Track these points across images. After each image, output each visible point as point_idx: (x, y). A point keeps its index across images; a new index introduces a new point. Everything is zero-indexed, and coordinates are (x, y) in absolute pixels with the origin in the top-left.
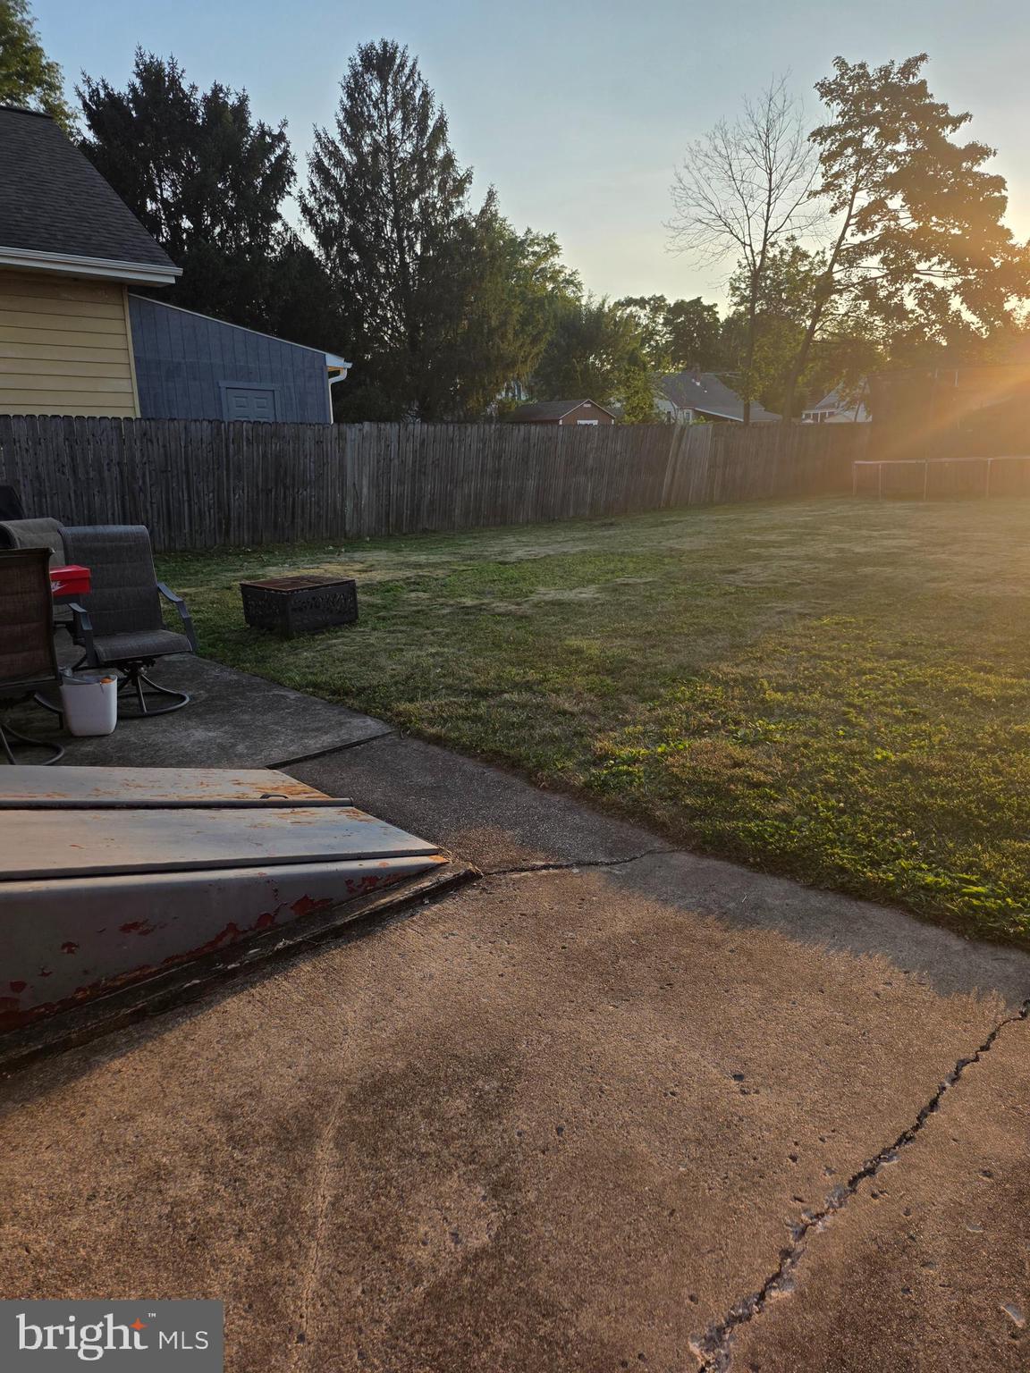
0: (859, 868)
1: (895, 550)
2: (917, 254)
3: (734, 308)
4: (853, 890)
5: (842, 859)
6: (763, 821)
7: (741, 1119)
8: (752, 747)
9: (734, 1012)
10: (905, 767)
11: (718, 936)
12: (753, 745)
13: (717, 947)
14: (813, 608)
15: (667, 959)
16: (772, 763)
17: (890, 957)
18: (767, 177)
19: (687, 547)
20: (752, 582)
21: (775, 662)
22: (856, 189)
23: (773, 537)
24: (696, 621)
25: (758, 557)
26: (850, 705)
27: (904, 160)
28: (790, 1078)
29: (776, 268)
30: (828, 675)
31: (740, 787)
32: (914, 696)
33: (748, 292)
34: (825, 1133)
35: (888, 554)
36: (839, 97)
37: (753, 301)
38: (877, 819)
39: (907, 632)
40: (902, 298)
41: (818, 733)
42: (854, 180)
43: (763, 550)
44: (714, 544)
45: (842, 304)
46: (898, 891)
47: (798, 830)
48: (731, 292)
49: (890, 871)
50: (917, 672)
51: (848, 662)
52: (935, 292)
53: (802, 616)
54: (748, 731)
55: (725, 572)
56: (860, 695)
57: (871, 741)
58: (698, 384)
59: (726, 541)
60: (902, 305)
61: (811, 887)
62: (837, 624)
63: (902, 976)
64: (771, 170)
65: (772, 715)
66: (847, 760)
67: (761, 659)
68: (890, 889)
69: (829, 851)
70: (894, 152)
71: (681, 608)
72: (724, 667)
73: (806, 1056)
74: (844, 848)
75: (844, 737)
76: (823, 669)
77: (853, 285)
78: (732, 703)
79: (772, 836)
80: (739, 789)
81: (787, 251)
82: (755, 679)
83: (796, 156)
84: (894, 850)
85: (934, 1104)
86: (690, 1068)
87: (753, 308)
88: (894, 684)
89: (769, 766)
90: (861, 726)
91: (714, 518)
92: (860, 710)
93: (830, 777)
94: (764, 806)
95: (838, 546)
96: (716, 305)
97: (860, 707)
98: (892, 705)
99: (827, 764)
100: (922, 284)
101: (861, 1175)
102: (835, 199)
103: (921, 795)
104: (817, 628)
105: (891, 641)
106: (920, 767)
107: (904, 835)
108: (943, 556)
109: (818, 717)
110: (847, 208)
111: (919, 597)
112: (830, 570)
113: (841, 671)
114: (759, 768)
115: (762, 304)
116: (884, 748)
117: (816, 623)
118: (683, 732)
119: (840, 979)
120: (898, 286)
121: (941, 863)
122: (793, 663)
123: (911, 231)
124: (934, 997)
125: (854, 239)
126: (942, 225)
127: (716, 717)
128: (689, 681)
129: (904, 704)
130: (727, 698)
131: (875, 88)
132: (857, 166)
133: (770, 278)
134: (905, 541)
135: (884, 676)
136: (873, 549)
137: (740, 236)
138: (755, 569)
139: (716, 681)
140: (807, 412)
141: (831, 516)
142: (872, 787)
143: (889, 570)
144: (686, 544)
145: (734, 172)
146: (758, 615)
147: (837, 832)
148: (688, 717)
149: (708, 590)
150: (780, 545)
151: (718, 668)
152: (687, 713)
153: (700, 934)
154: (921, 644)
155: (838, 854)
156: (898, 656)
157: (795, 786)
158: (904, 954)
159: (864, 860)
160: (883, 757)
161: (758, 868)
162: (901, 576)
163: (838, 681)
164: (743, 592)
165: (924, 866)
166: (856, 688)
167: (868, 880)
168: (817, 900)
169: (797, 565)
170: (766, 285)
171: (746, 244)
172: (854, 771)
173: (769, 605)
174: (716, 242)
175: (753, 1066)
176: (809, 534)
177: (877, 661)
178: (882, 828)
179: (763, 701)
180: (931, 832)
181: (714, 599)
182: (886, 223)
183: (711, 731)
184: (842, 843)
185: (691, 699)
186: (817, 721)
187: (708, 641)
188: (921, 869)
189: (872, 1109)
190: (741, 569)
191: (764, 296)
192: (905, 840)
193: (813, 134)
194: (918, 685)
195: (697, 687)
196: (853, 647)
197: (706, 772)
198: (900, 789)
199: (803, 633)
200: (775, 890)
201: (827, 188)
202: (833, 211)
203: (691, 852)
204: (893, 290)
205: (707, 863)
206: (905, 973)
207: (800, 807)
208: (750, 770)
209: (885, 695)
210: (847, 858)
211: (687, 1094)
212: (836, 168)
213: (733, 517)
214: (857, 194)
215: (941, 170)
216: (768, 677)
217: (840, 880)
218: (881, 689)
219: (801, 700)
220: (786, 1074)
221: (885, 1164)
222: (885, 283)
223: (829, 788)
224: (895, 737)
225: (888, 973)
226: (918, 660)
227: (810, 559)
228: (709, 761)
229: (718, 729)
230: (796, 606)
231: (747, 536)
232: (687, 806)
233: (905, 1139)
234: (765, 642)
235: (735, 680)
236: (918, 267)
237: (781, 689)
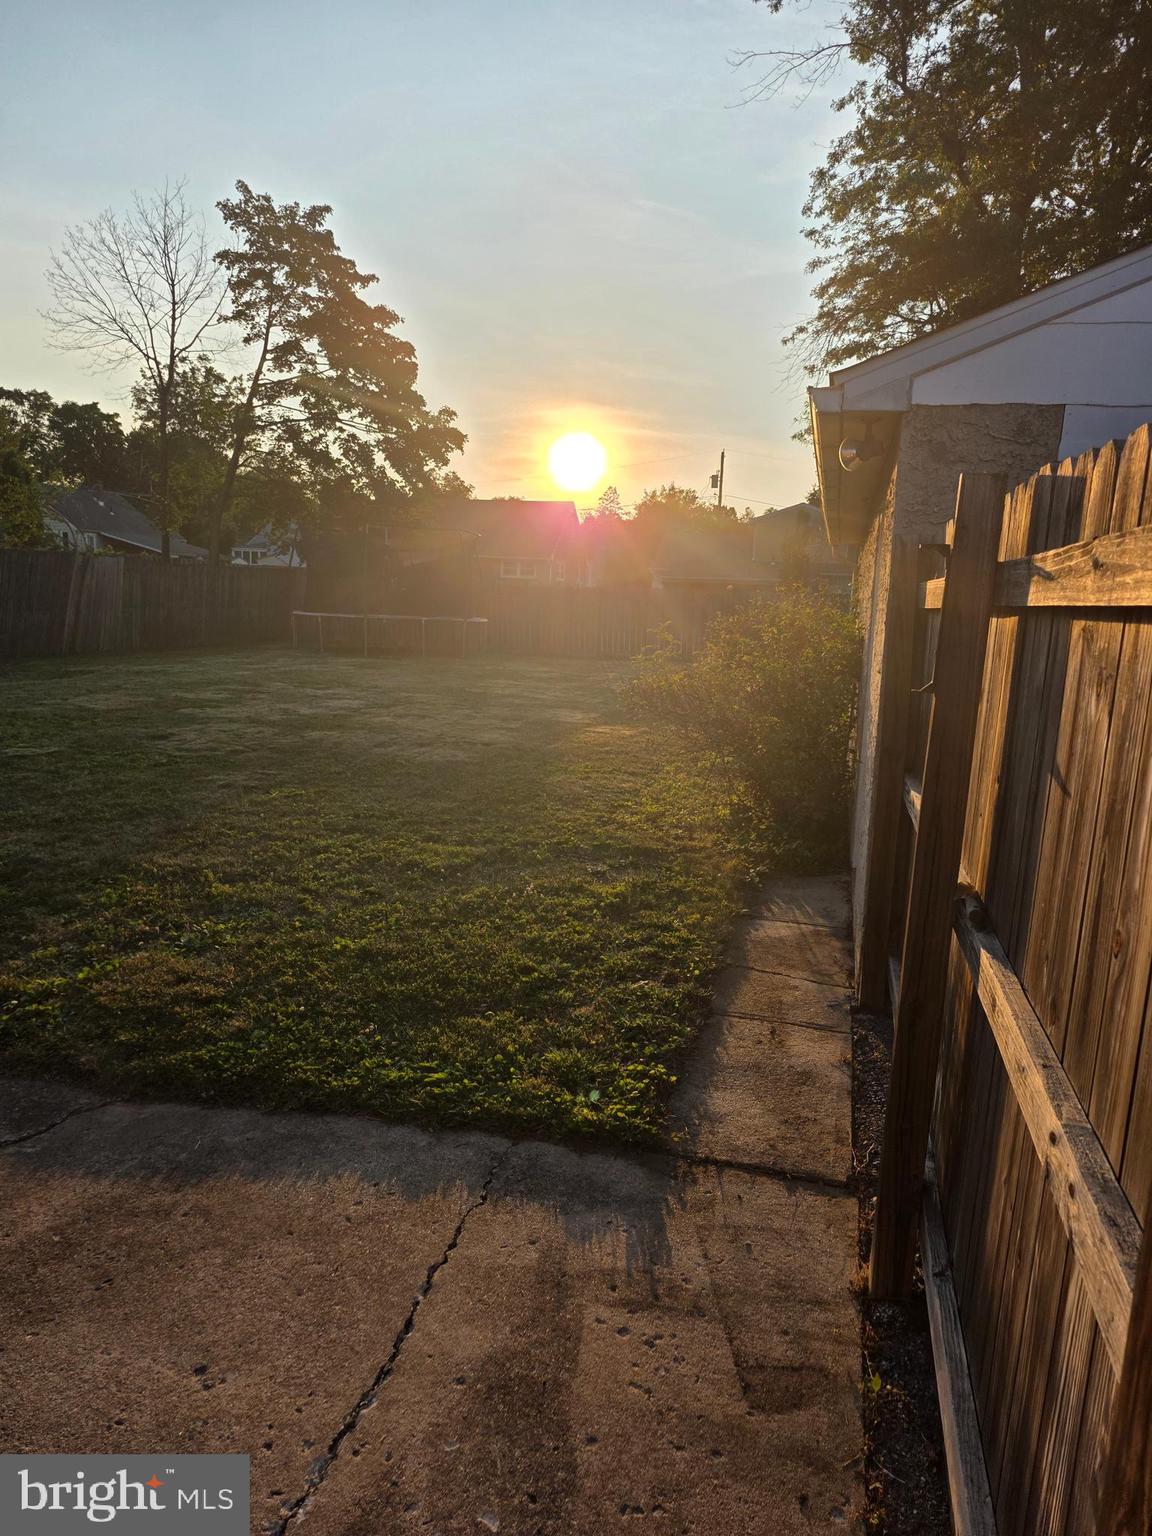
0: (324, 1078)
1: (342, 712)
2: (338, 403)
3: (140, 422)
4: (318, 1104)
5: (305, 1072)
6: (215, 1045)
7: (206, 1423)
8: (199, 955)
9: (192, 1291)
10: (365, 955)
11: (168, 1199)
12: (200, 952)
13: (168, 1214)
14: (260, 779)
15: (103, 1249)
16: (223, 972)
17: (359, 1172)
18: (168, 288)
19: (101, 706)
20: (187, 750)
21: (220, 847)
22: (269, 325)
23: (209, 695)
24: (119, 801)
25: (192, 719)
26: (306, 891)
27: (317, 306)
28: (260, 1350)
29: (188, 386)
30: (281, 857)
31: (187, 1008)
32: (369, 873)
33: (156, 407)
34: (301, 1402)
35: (335, 716)
36: (244, 224)
37: (164, 418)
38: (339, 1018)
39: (359, 803)
40: (327, 445)
41: (273, 928)
42: (267, 314)
43: (198, 710)
44: (136, 702)
45: (266, 442)
46: (364, 1096)
47: (256, 1048)
48: (135, 403)
49: (355, 1074)
50: (371, 848)
51: (301, 840)
52: (359, 444)
53: (248, 789)
54: (192, 936)
55: (154, 738)
56: (316, 878)
57: (330, 929)
58: (102, 504)
59: (152, 699)
60: (328, 453)
61: (272, 1112)
62: (286, 797)
63: (372, 1190)
64: (173, 281)
65: (221, 912)
66: (305, 956)
67: (204, 846)
68: (357, 1094)
69: (291, 1066)
70: (305, 294)
71: (99, 786)
72: (159, 859)
73: (277, 1316)
74: (306, 1058)
75: (302, 929)
76: (275, 852)
77: (276, 423)
78: (171, 903)
79: (227, 1060)
80: (184, 1010)
81: (199, 370)
82: (199, 870)
83: (201, 273)
84: (358, 1050)
85: (409, 1325)
86: (140, 1381)
87: (163, 426)
88: (349, 862)
89: (219, 975)
90: (319, 913)
91: (136, 668)
92: (315, 894)
93: (289, 978)
94: (216, 1026)
95: (282, 706)
96: (117, 415)
97: (316, 892)
98: (348, 886)
99: (285, 962)
100: (345, 434)
101: (342, 1434)
102: (249, 329)
103: (381, 984)
104: (266, 803)
105: (343, 813)
106: (379, 952)
107: (367, 1030)
108: (388, 719)
109: (272, 908)
110: (261, 342)
111: (368, 764)
112: (275, 735)
113: (293, 852)
114: (209, 980)
115: (174, 423)
116: (343, 937)
117: (264, 797)
118: (112, 948)
119: (309, 1212)
120: (321, 431)
121: (403, 1055)
122: (242, 846)
123: (330, 379)
124: (404, 1205)
125: (272, 376)
126: (360, 380)
127: (153, 923)
128: (116, 880)
129: (360, 884)
130: (166, 896)
131: (281, 225)
132: (269, 301)
133: (181, 396)
134: (351, 702)
135: (340, 854)
136: (319, 710)
137: (143, 347)
138: (190, 734)
139: (150, 877)
140: (237, 549)
141: (272, 670)
142: (333, 983)
143: (335, 733)
144: (100, 703)
145: (128, 273)
146: (198, 790)
147: (297, 1041)
148: (116, 927)
149: (132, 761)
150: (217, 704)
151: (152, 860)
152: (115, 922)
153: (146, 1203)
154: (372, 816)
155: (300, 1067)
156: (351, 830)
157: (250, 995)
158: (372, 1165)
159: (328, 1067)
160: (342, 946)
161: (211, 1103)
162: (349, 741)
163: (291, 864)
164: (177, 762)
165: (388, 1061)
166: (310, 870)
167: (333, 1090)
168: (281, 1126)
169: (239, 729)
170: (177, 402)
171: (149, 357)
172: (313, 968)
173: (210, 778)
174: (113, 348)
175: (216, 1351)
176: (249, 692)
177: (331, 837)
178: (344, 1028)
179: (209, 896)
180: (391, 1023)
181: (142, 772)
182: (303, 366)
183: (146, 941)
184: (305, 1052)
185: (120, 903)
186: (271, 913)
187: (138, 827)
188: (385, 1066)
189: (349, 1354)
190: (172, 734)
191: (175, 415)
192: (369, 1036)
193: (219, 255)
194: (372, 862)
195: (126, 887)
196: (305, 823)
197: (144, 996)
198: (361, 979)
199: (251, 809)
200: (234, 1125)
201: (238, 316)
202: (247, 340)
203: (128, 1101)
204: (317, 435)
205: (151, 1110)
206: (375, 1186)
207: (257, 1020)
208: (198, 985)
209: (341, 875)
210: (310, 1070)
211: (137, 1416)
212: (246, 297)
213: (156, 667)
214: (272, 329)
215: (354, 324)
216: (213, 867)
217: (305, 1097)
218: (336, 869)
219: (252, 891)
220: (255, 1346)
221: (364, 1411)
222: (308, 427)
223: (289, 991)
224: (353, 922)
225: (358, 1191)
226: (370, 833)
227: (253, 721)
228: (146, 982)
229: (156, 937)
230: (240, 778)
231: (178, 694)
232: (121, 1043)
233: (384, 1373)
234: (207, 823)
235: (174, 874)
236: (340, 416)
237: (229, 879)
